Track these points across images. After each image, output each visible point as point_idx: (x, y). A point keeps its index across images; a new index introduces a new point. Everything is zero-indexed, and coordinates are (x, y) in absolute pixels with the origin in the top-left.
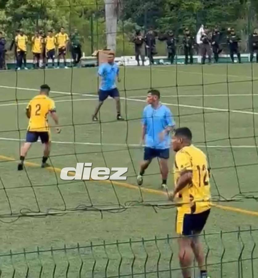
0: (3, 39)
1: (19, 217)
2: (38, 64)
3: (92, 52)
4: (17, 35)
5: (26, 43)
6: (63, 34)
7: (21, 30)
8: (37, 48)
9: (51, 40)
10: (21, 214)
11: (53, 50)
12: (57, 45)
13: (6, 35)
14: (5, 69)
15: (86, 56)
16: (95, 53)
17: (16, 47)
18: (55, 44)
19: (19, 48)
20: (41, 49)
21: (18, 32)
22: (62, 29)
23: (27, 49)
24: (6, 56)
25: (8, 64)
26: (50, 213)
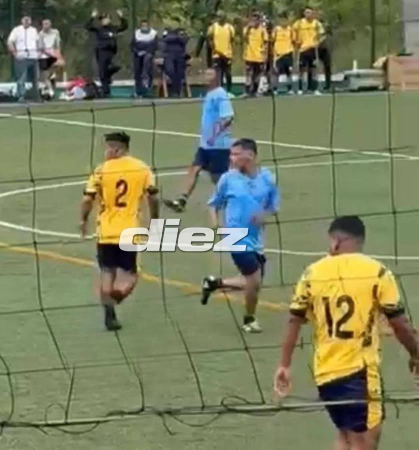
0: (182, 32)
1: (220, 413)
2: (256, 86)
3: (373, 61)
4: (210, 24)
5: (232, 40)
6: (310, 20)
7: (220, 12)
8: (255, 52)
9: (284, 36)
10: (222, 408)
11: (290, 54)
12: (296, 44)
13: (189, 23)
14: (186, 96)
15: (359, 67)
16: (379, 62)
17: (210, 50)
18: (294, 43)
19: (216, 52)
20: (262, 52)
21: (213, 16)
22: (308, 10)
23: (234, 53)
24: (188, 69)
25: (192, 86)
26: (285, 405)
